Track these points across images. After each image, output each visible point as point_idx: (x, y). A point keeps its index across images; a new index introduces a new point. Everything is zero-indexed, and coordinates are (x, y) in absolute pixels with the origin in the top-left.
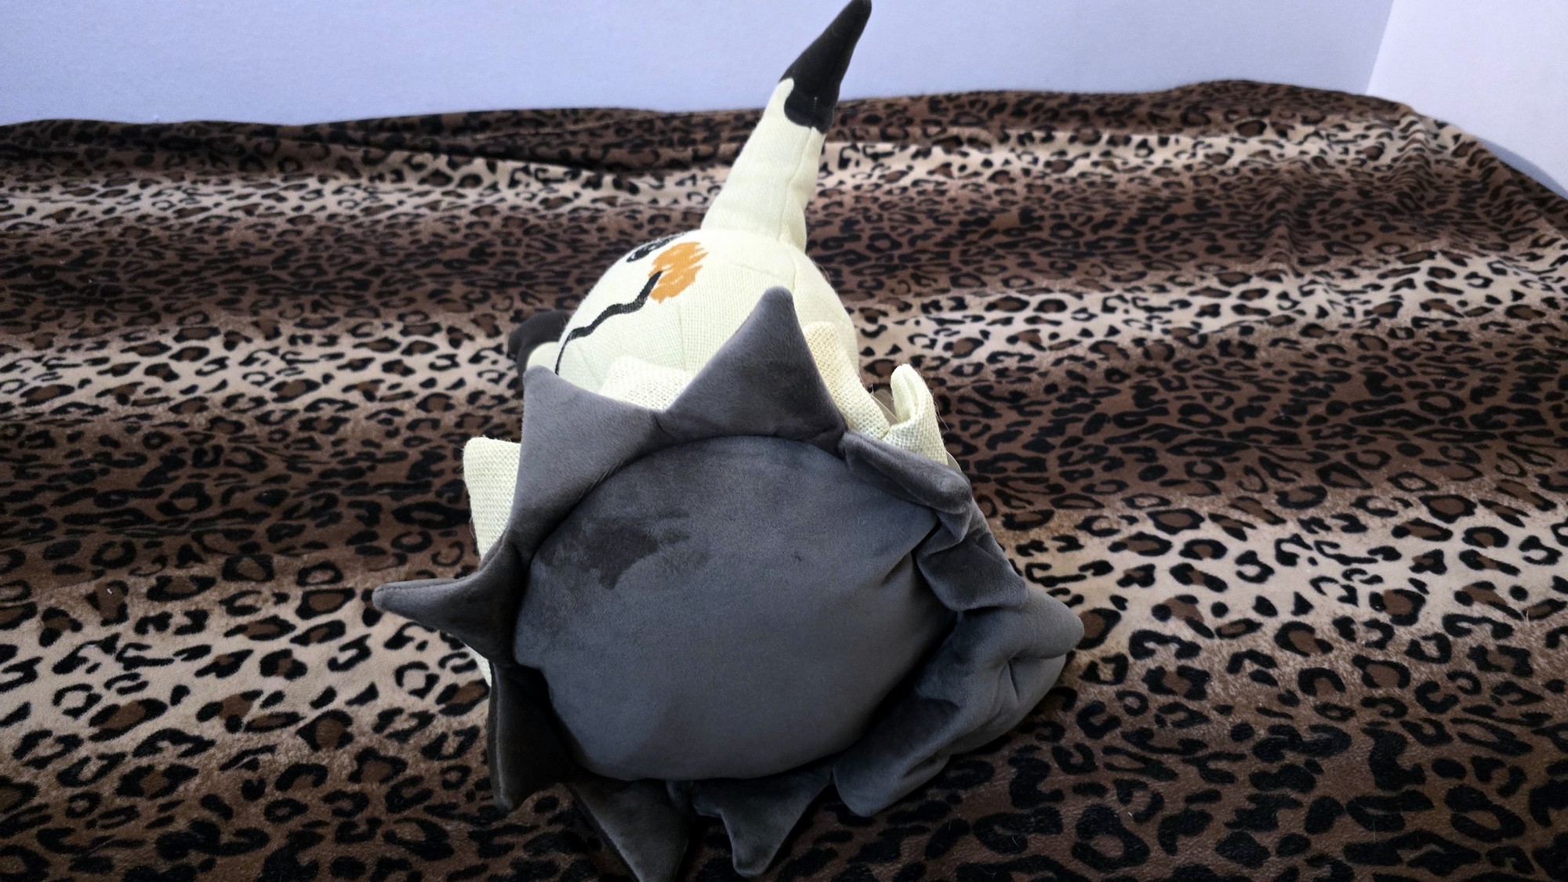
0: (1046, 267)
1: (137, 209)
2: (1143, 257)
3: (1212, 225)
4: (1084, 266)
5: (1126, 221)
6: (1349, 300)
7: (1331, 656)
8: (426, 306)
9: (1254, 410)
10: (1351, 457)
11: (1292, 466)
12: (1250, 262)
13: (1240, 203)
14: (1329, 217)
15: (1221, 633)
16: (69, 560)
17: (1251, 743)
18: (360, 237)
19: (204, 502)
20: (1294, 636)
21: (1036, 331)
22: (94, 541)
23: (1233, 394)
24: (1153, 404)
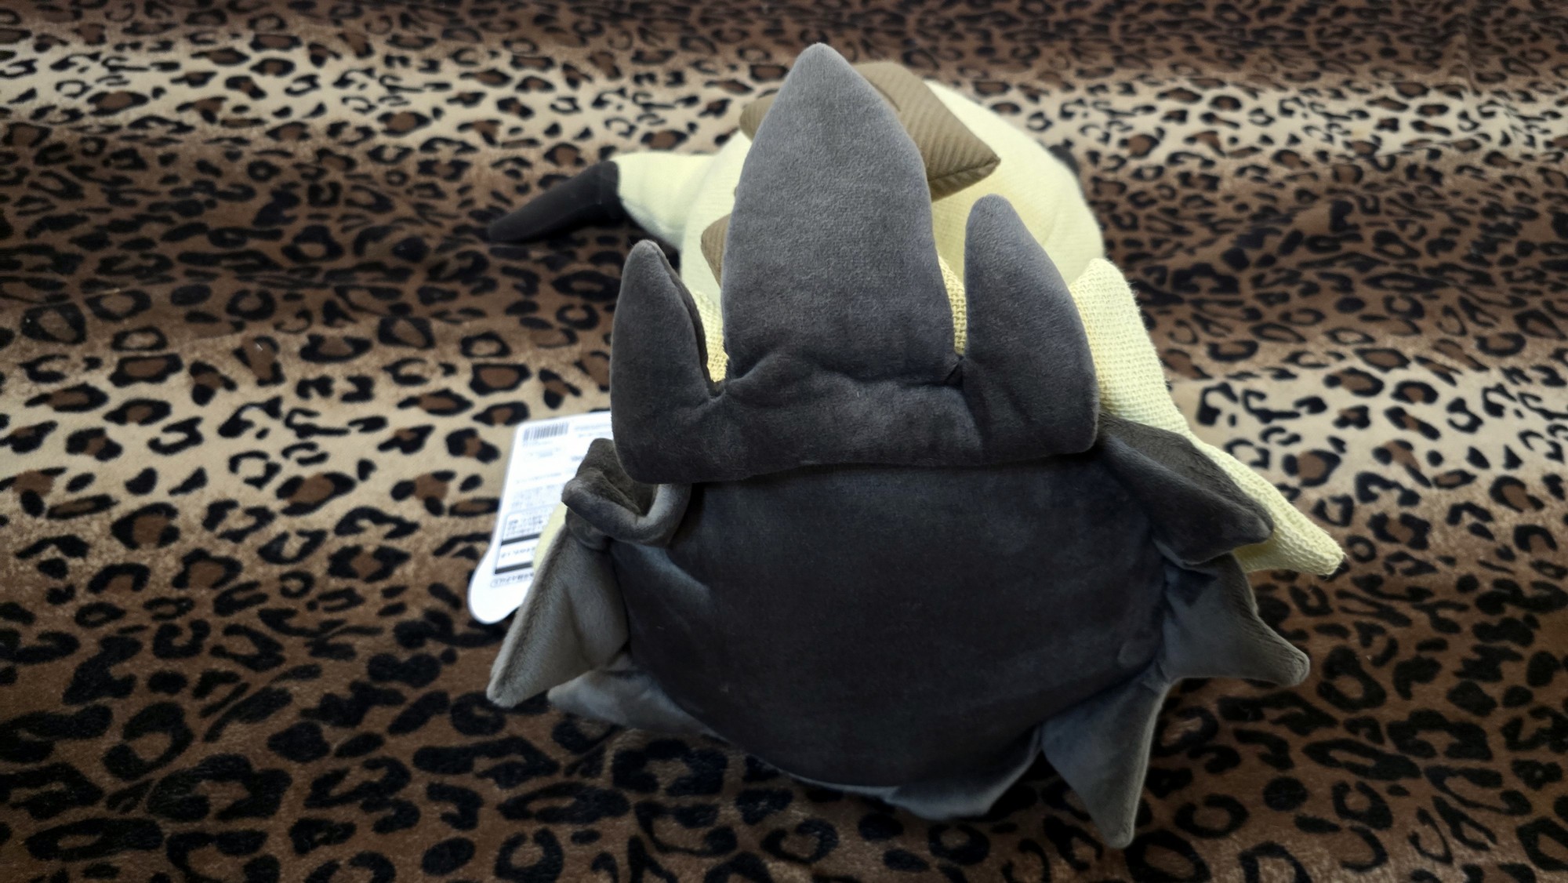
0: (1212, 54)
2: (1315, 54)
3: (1386, 24)
4: (1253, 57)
6: (1529, 127)
7: (1544, 512)
9: (1444, 243)
10: (1548, 304)
11: (1489, 309)
12: (1426, 72)
14: (1505, 28)
15: (1438, 483)
16: (201, 307)
17: (1474, 595)
19: (334, 251)
20: (1509, 491)
21: (1215, 133)
22: (224, 286)
23: (1426, 223)
24: (1346, 227)
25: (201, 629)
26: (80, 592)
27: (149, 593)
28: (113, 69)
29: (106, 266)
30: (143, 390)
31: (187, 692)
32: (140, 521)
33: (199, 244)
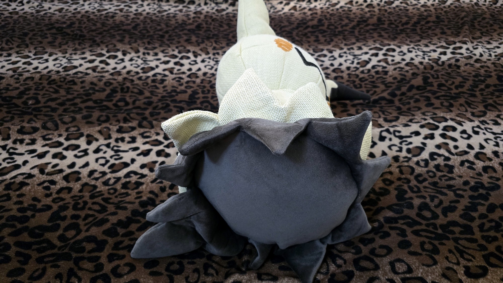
0: (387, 37)
1: (84, 9)
2: (419, 35)
3: (442, 25)
4: (400, 37)
5: (413, 22)
6: (489, 51)
7: (492, 162)
8: (185, 44)
9: (461, 86)
10: (495, 102)
11: (475, 104)
12: (455, 38)
13: (451, 18)
14: (481, 23)
15: (457, 154)
16: (90, 120)
17: (469, 186)
18: (159, 21)
19: (127, 104)
20: (480, 156)
21: (387, 59)
22: (96, 114)
23: (454, 80)
24: (428, 83)
25: (85, 203)
26: (53, 194)
27: (72, 194)
28: (69, 60)
29: (65, 111)
30: (73, 142)
31: (81, 219)
32: (71, 176)
33: (90, 104)
